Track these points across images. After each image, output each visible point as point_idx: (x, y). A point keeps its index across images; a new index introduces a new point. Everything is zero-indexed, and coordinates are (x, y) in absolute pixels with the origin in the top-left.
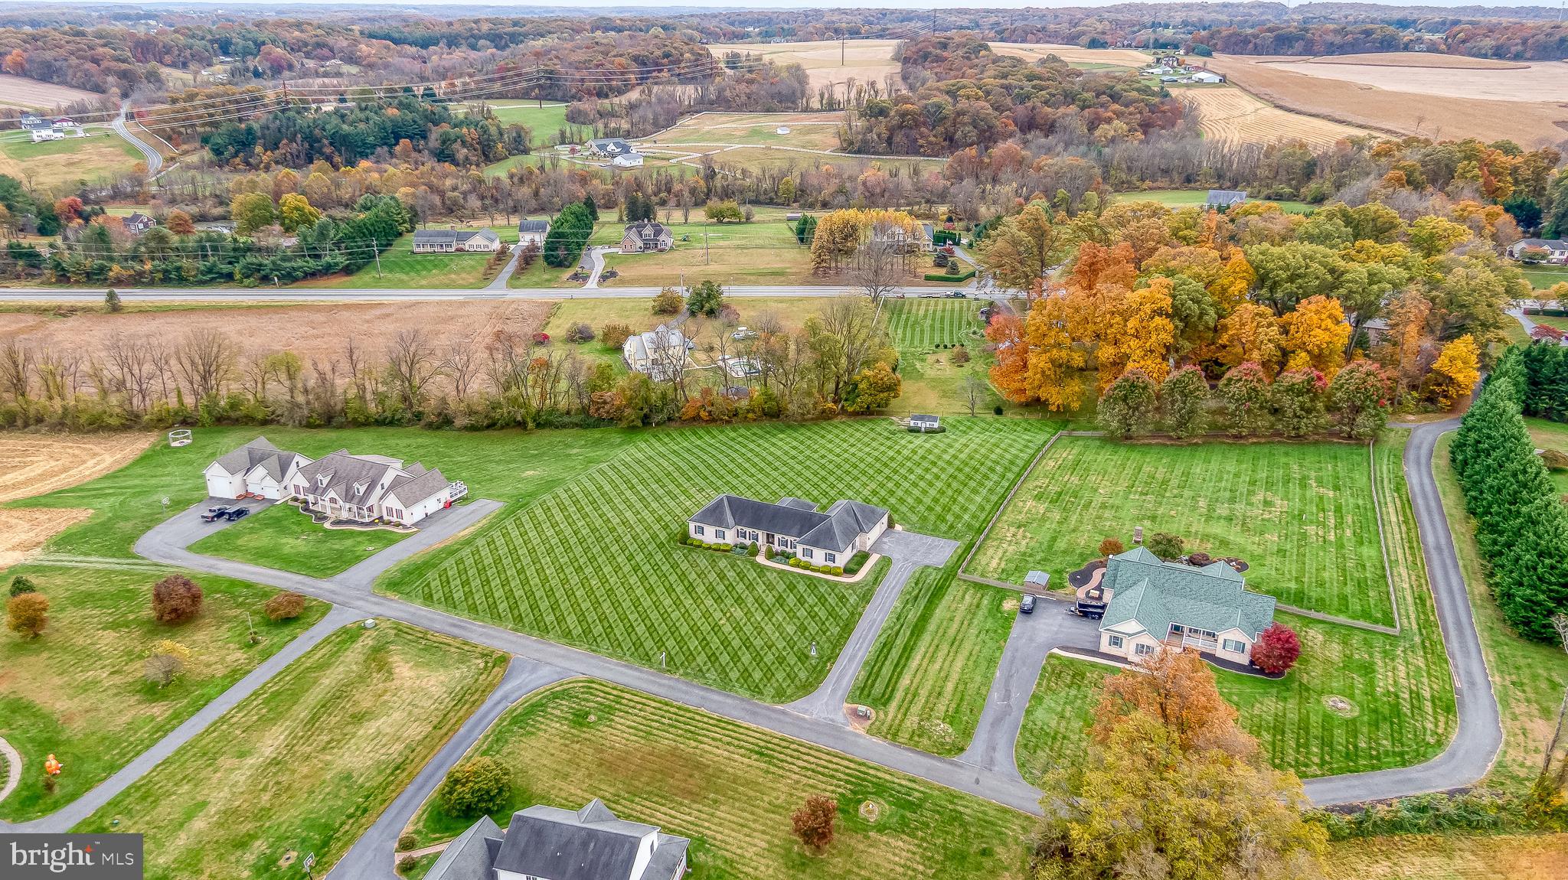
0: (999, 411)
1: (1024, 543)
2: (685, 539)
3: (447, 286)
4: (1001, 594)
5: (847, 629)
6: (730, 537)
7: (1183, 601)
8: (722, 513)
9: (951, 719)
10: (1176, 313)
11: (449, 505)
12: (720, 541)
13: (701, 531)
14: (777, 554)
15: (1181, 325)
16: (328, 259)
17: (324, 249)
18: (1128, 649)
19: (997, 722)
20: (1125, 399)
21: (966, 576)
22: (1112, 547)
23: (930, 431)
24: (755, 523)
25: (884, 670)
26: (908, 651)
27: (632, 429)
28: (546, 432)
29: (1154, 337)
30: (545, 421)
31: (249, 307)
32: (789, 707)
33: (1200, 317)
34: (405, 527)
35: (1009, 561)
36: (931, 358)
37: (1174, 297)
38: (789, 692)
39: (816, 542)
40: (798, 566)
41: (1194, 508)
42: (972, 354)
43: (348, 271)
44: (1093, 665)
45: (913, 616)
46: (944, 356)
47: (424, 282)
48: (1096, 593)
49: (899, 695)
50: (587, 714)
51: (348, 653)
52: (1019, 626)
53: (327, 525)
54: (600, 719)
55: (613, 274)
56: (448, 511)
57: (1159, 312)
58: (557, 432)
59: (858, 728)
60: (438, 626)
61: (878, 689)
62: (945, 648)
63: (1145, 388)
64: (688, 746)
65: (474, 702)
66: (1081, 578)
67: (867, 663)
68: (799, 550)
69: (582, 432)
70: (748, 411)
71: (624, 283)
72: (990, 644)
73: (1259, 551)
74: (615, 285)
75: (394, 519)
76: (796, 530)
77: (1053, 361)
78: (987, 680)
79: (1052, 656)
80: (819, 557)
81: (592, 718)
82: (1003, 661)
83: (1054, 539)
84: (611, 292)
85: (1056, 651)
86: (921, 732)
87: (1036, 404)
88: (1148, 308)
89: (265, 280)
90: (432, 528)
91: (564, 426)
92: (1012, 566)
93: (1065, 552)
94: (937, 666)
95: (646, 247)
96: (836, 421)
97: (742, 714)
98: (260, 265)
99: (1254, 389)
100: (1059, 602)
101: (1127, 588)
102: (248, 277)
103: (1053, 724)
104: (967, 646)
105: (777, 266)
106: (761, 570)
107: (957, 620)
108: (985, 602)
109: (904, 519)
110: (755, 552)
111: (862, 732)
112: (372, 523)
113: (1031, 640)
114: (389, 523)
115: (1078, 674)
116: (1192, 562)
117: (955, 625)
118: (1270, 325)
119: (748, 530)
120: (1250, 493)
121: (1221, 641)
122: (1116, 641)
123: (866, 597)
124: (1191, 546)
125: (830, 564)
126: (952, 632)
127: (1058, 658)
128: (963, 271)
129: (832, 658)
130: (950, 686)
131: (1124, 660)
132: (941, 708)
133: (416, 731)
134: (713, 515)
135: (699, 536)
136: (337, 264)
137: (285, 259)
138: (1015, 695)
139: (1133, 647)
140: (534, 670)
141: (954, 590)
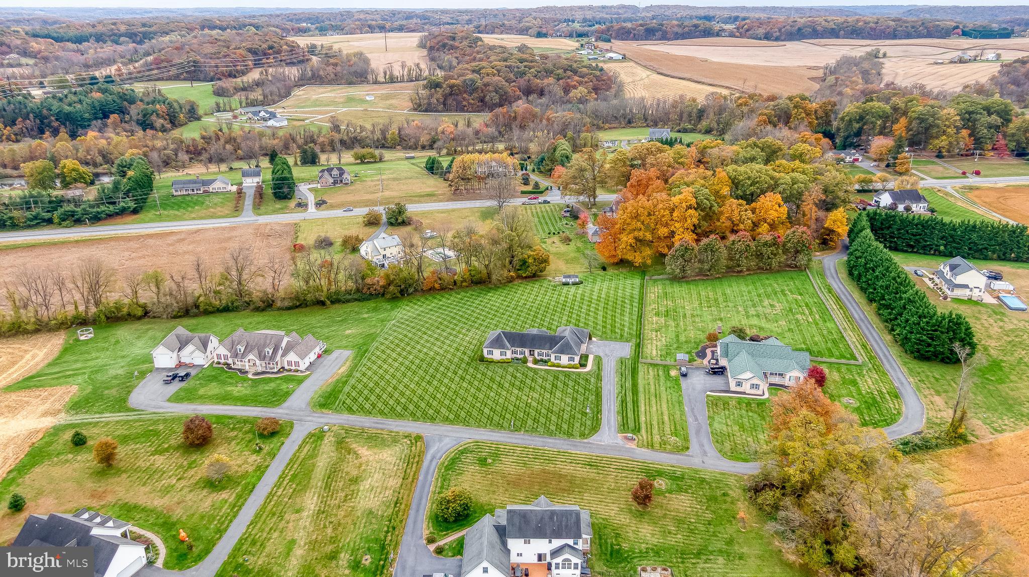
0: (604, 269)
1: (663, 339)
2: (482, 359)
3: (212, 217)
4: (667, 368)
5: (598, 396)
6: (509, 355)
7: (765, 360)
8: (502, 341)
9: (675, 433)
10: (699, 207)
11: (319, 356)
12: (504, 357)
13: (490, 353)
14: (539, 361)
15: (702, 214)
16: (122, 204)
17: (118, 198)
18: (746, 387)
19: (698, 432)
20: (682, 256)
21: (643, 360)
22: (713, 338)
23: (574, 284)
24: (523, 345)
25: (629, 415)
26: (635, 403)
27: (394, 299)
28: (337, 305)
29: (689, 221)
30: (336, 299)
31: (77, 242)
32: (591, 440)
33: (710, 208)
34: (302, 372)
35: (661, 350)
36: (549, 241)
37: (696, 198)
38: (587, 432)
39: (562, 351)
40: (554, 366)
41: (738, 312)
42: (571, 237)
43: (135, 212)
44: (730, 397)
45: (629, 384)
46: (556, 239)
47: (193, 215)
48: (714, 361)
49: (643, 426)
50: (486, 459)
51: (323, 447)
52: (684, 383)
53: (250, 376)
54: (494, 460)
55: (324, 202)
56: (321, 359)
57: (690, 207)
58: (344, 306)
59: (632, 445)
60: (367, 425)
61: (631, 424)
62: (653, 398)
63: (693, 249)
64: (550, 467)
65: (418, 462)
66: (702, 354)
67: (618, 412)
68: (553, 356)
69: (361, 304)
70: (462, 282)
71: (332, 207)
72: (675, 394)
73: (780, 331)
74: (327, 209)
76: (548, 345)
77: (635, 238)
78: (682, 413)
79: (708, 396)
80: (565, 359)
81: (489, 461)
82: (685, 400)
83: (677, 336)
84: (324, 213)
85: (708, 393)
86: (663, 443)
87: (622, 263)
88: (684, 205)
89: (78, 222)
90: (318, 370)
91: (348, 301)
92: (664, 353)
93: (686, 342)
94: (654, 409)
95: (335, 183)
96: (516, 283)
97: (569, 447)
98: (74, 212)
99: (748, 246)
100: (697, 368)
101: (735, 356)
102: (64, 220)
103: (725, 429)
104: (664, 396)
105: (428, 190)
106: (531, 370)
107: (652, 383)
108: (661, 373)
109: (596, 336)
110: (525, 361)
111: (635, 447)
112: (279, 372)
113: (694, 389)
114: (290, 370)
115: (726, 404)
116: (752, 339)
117: (652, 387)
118: (746, 210)
119: (519, 349)
120: (761, 301)
121: (788, 377)
122: (739, 384)
123: (599, 378)
124: (750, 332)
125: (572, 363)
126: (652, 390)
127: (712, 396)
128: (542, 187)
129: (599, 411)
130: (666, 418)
131: (744, 393)
132: (667, 430)
133: (394, 483)
134: (497, 343)
135: (490, 356)
136: (129, 207)
137: (92, 206)
138: (700, 418)
139: (748, 386)
140: (440, 440)
141: (642, 369)
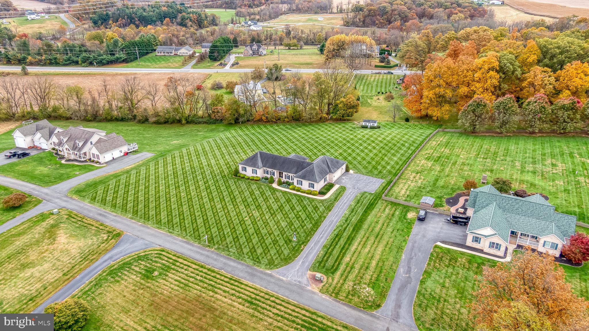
0: (407, 120)
1: (420, 181)
2: (236, 173)
3: (166, 68)
4: (407, 209)
5: (316, 225)
6: (260, 173)
7: (518, 217)
8: (257, 160)
9: (373, 284)
10: (501, 70)
11: (126, 154)
12: (255, 175)
13: (245, 169)
14: (284, 183)
15: (503, 76)
16: (117, 55)
17: (116, 51)
18: (484, 245)
19: (403, 287)
20: (474, 111)
21: (387, 198)
22: (470, 185)
23: (372, 128)
24: (273, 167)
25: (335, 252)
26: (350, 240)
27: (230, 124)
28: (191, 125)
29: (489, 81)
30: (191, 121)
32: (274, 272)
33: (513, 72)
34: (100, 163)
35: (411, 191)
36: (375, 98)
37: (500, 62)
38: (276, 262)
39: (304, 177)
40: (294, 189)
41: (513, 166)
42: (395, 96)
43: (125, 61)
44: (462, 253)
45: (354, 220)
46: (382, 97)
47: (157, 66)
48: (462, 210)
49: (342, 267)
50: (154, 270)
51: (37, 227)
52: (417, 228)
53: (63, 162)
54: (160, 274)
55: (237, 63)
56: (126, 157)
57: (492, 69)
58: (196, 125)
59: (315, 288)
60: (91, 215)
61: (330, 262)
62: (372, 239)
63: (485, 106)
64: (208, 295)
65: (92, 260)
66: (452, 202)
67: (325, 246)
68: (295, 181)
69: (207, 125)
70: (285, 118)
71: (241, 67)
72: (399, 237)
73: (554, 190)
74: (237, 68)
75: (96, 160)
76: (294, 169)
77: (436, 95)
78: (397, 261)
79: (436, 247)
80: (305, 185)
81: (156, 273)
82: (407, 248)
83: (437, 180)
84: (235, 70)
85: (439, 244)
86: (354, 292)
87: (426, 117)
88: (486, 67)
89: (91, 64)
90: (114, 164)
91: (200, 123)
92: (413, 194)
93: (443, 187)
94: (367, 250)
95: (254, 54)
96: (326, 123)
97: (245, 275)
98: (89, 57)
99: (544, 107)
100: (440, 214)
101: (482, 208)
102: (84, 63)
103: (438, 291)
104: (386, 238)
105: (309, 61)
106: (274, 190)
107: (381, 222)
108: (397, 213)
109: (355, 168)
110: (272, 181)
111: (316, 291)
112: (86, 161)
113: (424, 236)
114: (93, 161)
115: (453, 259)
116: (516, 194)
117: (379, 226)
118: (550, 76)
119: (269, 170)
120: (543, 160)
121: (542, 242)
122: (477, 240)
123: (329, 208)
124: (516, 186)
125: (312, 189)
126: (377, 229)
127: (441, 248)
128: (392, 64)
129: (305, 242)
130: (374, 263)
131: (481, 251)
132: (367, 277)
133: (52, 276)
134: (252, 161)
135: (244, 172)
136: (121, 58)
137: (99, 55)
138: (414, 270)
139: (487, 244)
140: (133, 242)
141: (380, 205)
